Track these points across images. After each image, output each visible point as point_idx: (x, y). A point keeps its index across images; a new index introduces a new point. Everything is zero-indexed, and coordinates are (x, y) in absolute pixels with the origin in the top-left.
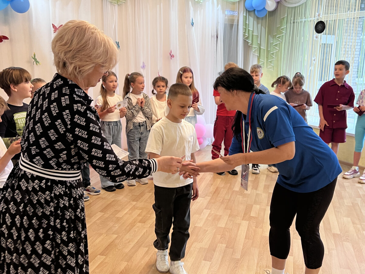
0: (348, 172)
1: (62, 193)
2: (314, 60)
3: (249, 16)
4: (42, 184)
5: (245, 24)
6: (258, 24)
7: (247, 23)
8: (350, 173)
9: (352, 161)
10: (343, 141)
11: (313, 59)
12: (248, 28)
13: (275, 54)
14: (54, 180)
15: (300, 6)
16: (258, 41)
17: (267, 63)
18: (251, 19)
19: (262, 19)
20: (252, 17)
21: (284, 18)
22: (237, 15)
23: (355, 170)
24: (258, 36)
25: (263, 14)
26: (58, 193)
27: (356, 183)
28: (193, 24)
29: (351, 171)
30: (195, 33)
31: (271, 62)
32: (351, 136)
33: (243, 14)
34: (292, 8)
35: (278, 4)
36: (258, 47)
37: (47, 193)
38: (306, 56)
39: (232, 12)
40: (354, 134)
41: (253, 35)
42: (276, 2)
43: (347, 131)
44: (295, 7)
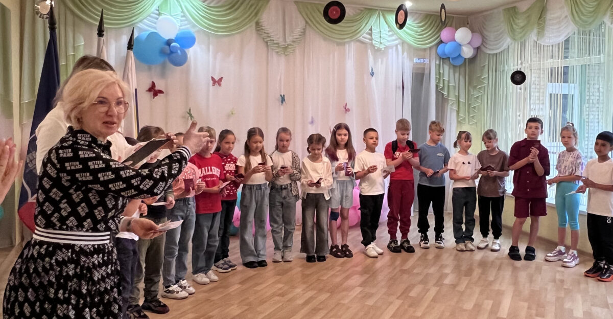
0: (551, 254)
1: (66, 259)
2: (519, 116)
3: (444, 65)
4: (42, 250)
5: (439, 74)
6: (454, 73)
7: (441, 72)
8: (554, 254)
9: (556, 238)
10: (544, 214)
11: (518, 114)
12: (443, 77)
13: (476, 108)
14: (58, 244)
15: (501, 52)
16: (455, 92)
17: (468, 119)
18: (446, 68)
19: (460, 66)
20: (447, 65)
21: (484, 66)
22: (428, 62)
23: (560, 251)
24: (454, 87)
25: (459, 62)
26: (61, 259)
27: (559, 266)
28: (372, 74)
29: (555, 252)
30: (375, 85)
31: (473, 117)
32: (552, 207)
33: (436, 61)
34: (493, 54)
35: (478, 50)
36: (456, 99)
37: (47, 259)
38: (511, 110)
39: (422, 60)
40: (554, 203)
41: (449, 86)
42: (474, 48)
43: (547, 200)
44: (497, 54)
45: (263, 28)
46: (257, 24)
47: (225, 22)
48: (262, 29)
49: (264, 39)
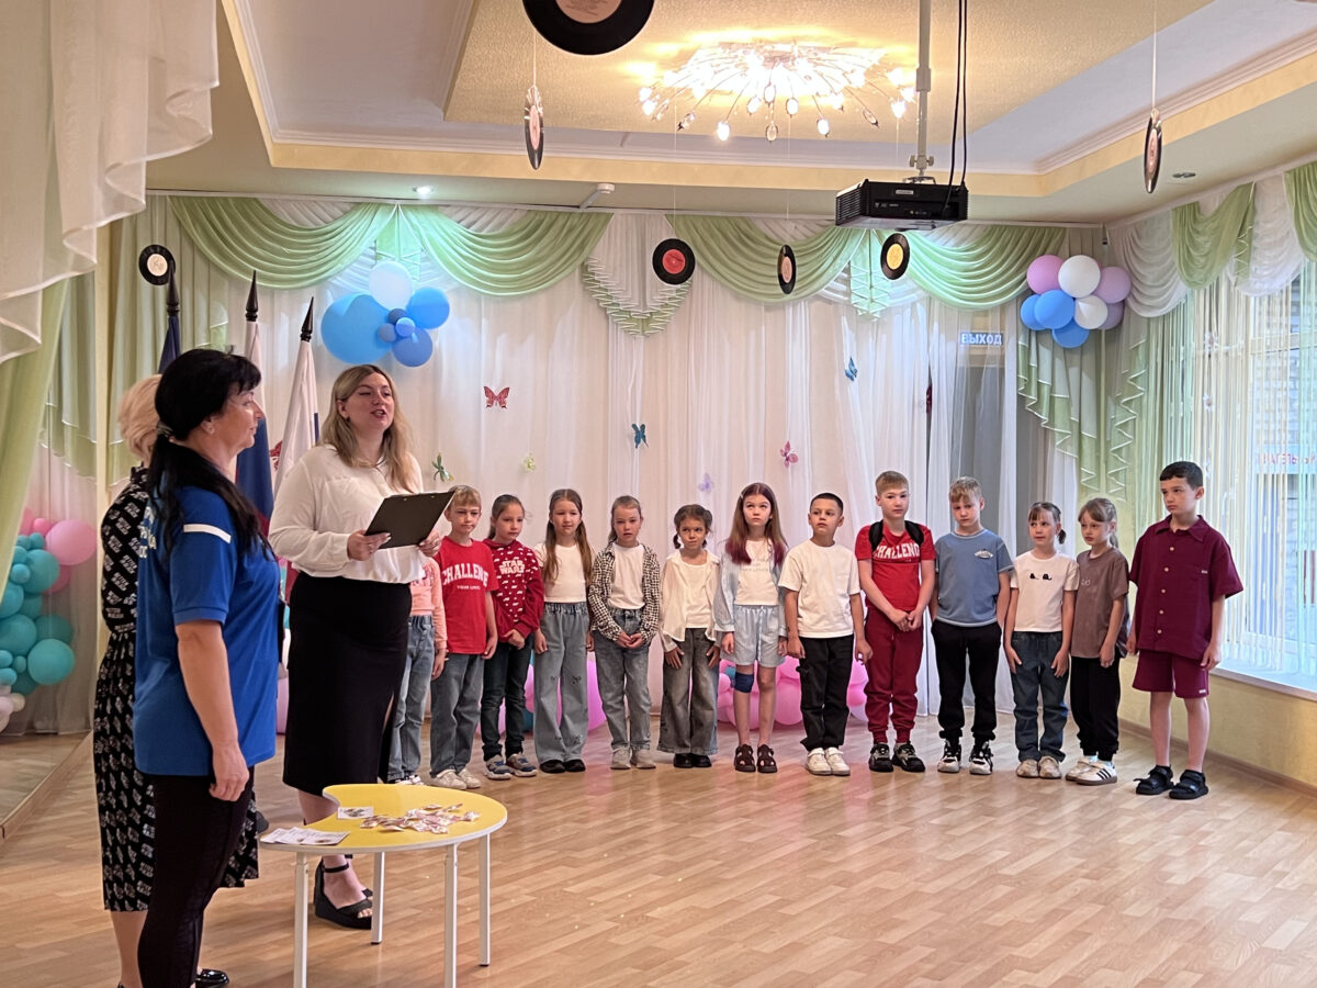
3: (1041, 348)
5: (1026, 369)
6: (1067, 367)
7: (1033, 364)
12: (1038, 377)
13: (1124, 452)
15: (1172, 311)
16: (1070, 415)
17: (1107, 478)
18: (1046, 355)
19: (1082, 350)
20: (1047, 348)
21: (1137, 349)
22: (998, 343)
24: (1068, 401)
25: (1074, 340)
30: (859, 397)
31: (1116, 474)
33: (1017, 340)
34: (1156, 319)
36: (1071, 430)
39: (983, 338)
41: (1052, 399)
42: (1110, 306)
44: (1163, 317)
45: (596, 278)
46: (584, 268)
47: (515, 267)
48: (594, 280)
49: (598, 301)
